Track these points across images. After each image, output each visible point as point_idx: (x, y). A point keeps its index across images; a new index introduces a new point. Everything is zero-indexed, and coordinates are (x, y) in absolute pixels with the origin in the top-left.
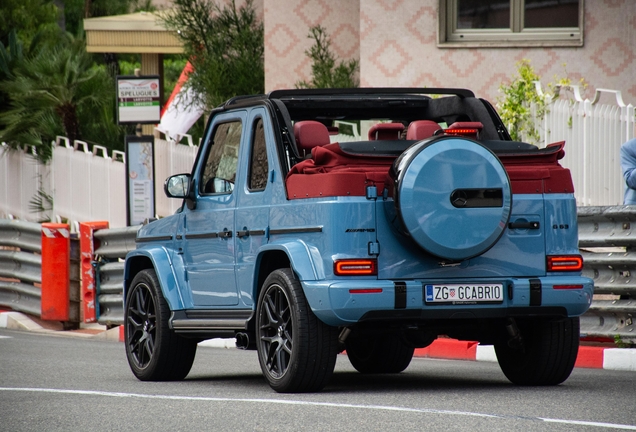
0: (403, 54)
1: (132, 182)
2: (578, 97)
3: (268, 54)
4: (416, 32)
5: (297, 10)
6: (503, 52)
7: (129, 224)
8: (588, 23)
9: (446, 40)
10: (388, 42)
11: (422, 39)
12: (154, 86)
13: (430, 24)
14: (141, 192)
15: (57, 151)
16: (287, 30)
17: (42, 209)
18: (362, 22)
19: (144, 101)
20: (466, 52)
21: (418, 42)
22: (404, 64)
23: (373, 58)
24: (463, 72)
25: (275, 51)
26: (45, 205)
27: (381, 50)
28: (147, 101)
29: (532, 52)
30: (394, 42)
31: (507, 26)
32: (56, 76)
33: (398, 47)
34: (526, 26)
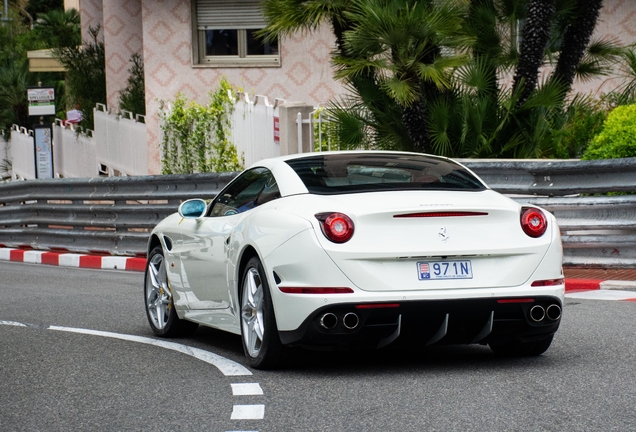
0: (171, 71)
1: (38, 153)
2: (247, 100)
3: (108, 71)
4: (179, 58)
5: (125, 44)
6: (233, 70)
7: (37, 177)
8: (283, 52)
9: (199, 63)
10: (161, 65)
11: (182, 62)
12: (51, 93)
13: (186, 52)
14: (43, 159)
15: (13, 133)
16: (120, 57)
17: (7, 170)
18: (145, 51)
19: (45, 102)
20: (210, 70)
21: (180, 64)
22: (172, 78)
23: (152, 75)
24: (209, 83)
25: (113, 70)
26: (9, 167)
27: (158, 69)
28: (47, 102)
29: (251, 70)
30: (165, 64)
31: (236, 54)
32: (12, 87)
33: (168, 67)
34: (249, 54)
